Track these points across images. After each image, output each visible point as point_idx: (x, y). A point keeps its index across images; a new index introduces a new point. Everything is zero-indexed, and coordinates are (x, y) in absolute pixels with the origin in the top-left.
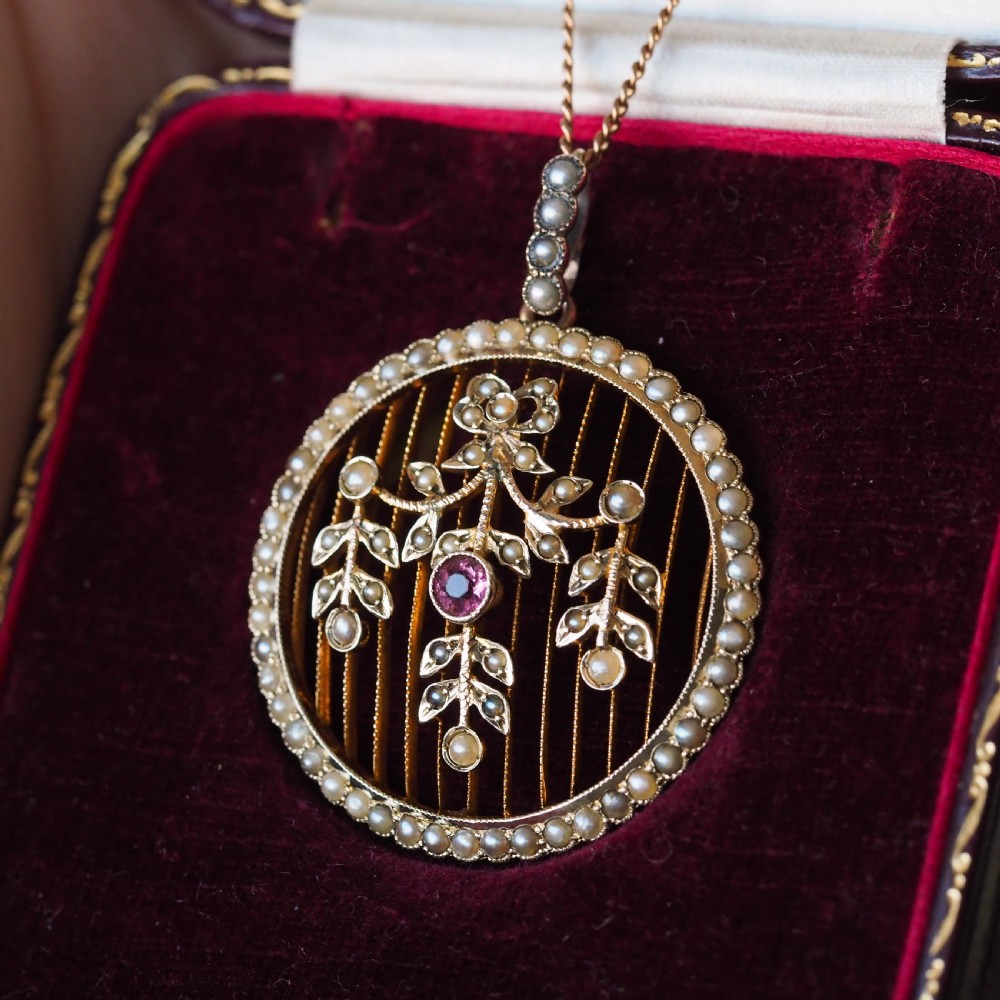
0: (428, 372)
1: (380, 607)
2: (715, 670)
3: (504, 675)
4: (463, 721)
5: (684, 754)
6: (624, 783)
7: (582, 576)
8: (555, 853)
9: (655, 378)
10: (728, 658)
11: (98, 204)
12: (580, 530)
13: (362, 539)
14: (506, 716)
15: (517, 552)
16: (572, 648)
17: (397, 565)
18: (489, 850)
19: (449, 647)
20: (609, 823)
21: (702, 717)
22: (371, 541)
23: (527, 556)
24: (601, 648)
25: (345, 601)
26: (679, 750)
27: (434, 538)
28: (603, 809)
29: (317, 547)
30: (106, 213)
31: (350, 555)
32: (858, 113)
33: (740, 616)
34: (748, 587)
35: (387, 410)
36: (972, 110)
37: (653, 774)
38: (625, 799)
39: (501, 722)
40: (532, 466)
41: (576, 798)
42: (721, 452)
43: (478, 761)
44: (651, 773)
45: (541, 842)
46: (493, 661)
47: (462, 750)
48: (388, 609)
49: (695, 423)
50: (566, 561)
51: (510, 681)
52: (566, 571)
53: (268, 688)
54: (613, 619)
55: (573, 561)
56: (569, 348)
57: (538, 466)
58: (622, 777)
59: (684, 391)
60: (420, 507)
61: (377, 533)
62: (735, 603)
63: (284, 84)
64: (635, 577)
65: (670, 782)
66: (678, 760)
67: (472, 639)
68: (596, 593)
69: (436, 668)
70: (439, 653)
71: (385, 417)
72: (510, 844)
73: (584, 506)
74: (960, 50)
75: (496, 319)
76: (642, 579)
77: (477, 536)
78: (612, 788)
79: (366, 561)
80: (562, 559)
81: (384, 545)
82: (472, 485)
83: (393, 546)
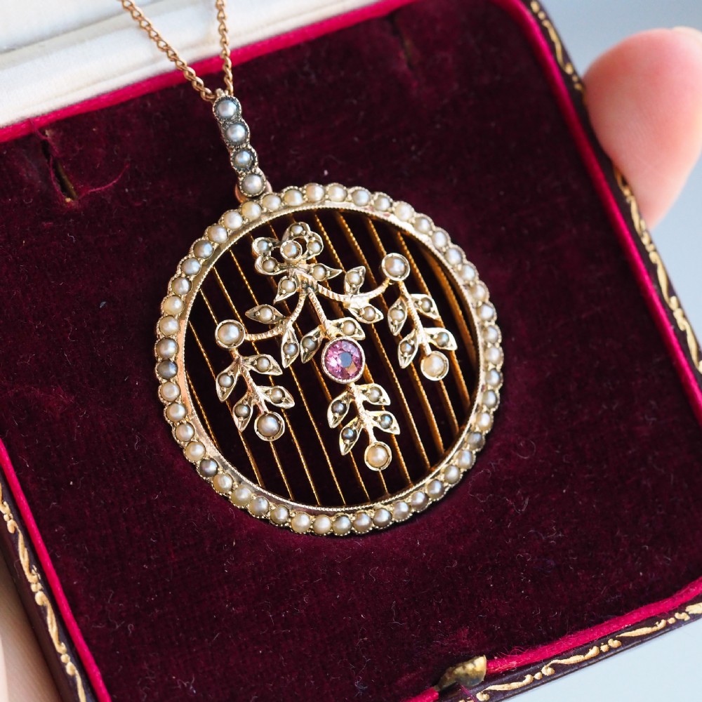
1: (287, 401)
3: (384, 400)
4: (373, 438)
5: (497, 391)
7: (397, 319)
10: (491, 326)
14: (395, 423)
17: (281, 372)
18: (418, 506)
19: (344, 401)
20: (476, 453)
21: (496, 366)
22: (258, 367)
23: (358, 326)
24: (430, 355)
25: (264, 409)
26: (493, 391)
27: (299, 342)
29: (219, 389)
31: (250, 381)
34: (478, 282)
37: (488, 412)
38: (480, 434)
39: (394, 428)
40: (328, 275)
42: (416, 215)
43: (390, 458)
45: (445, 484)
46: (374, 395)
48: (291, 400)
49: (392, 206)
50: (382, 317)
51: (388, 402)
52: (385, 321)
54: (427, 336)
55: (386, 314)
57: (332, 273)
59: (372, 192)
60: (277, 332)
61: (258, 360)
64: (422, 306)
65: (496, 411)
66: (495, 396)
69: (341, 418)
70: (339, 408)
72: (427, 496)
76: (426, 305)
78: (470, 431)
79: (261, 379)
80: (379, 316)
81: (268, 365)
82: (301, 304)
83: (275, 363)
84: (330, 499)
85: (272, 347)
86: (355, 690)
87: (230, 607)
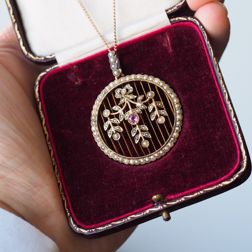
0: (106, 94)
1: (121, 130)
2: (178, 112)
3: (146, 129)
4: (143, 139)
5: (180, 126)
6: (173, 135)
7: (150, 108)
8: (168, 152)
9: (144, 76)
10: (179, 109)
11: (36, 99)
12: (146, 102)
13: (112, 122)
14: (150, 135)
15: (138, 111)
16: (154, 120)
17: (120, 123)
18: (157, 157)
19: (135, 130)
20: (174, 143)
21: (180, 120)
22: (114, 121)
23: (140, 110)
24: (159, 117)
25: (114, 132)
26: (179, 126)
27: (124, 115)
28: (172, 141)
29: (104, 127)
30: (38, 100)
31: (111, 125)
32: (155, 27)
33: (177, 103)
34: (176, 98)
35: (103, 103)
36: (173, 18)
37: (177, 132)
38: (174, 137)
39: (149, 136)
40: (133, 97)
41: (166, 142)
42: (160, 81)
43: (149, 144)
44: (176, 132)
45: (165, 151)
46: (143, 128)
47: (145, 144)
48: (122, 130)
49: (154, 79)
50: (147, 108)
51: (147, 129)
52: (147, 109)
53: (107, 153)
54: (159, 112)
55: (148, 107)
56: (128, 79)
57: (134, 97)
58: (172, 135)
59: (149, 76)
60: (119, 112)
61: (114, 120)
62: (175, 101)
63: (58, 67)
64: (158, 104)
65: (180, 132)
66: (179, 127)
67: (139, 127)
68: (154, 110)
69: (135, 134)
70: (134, 131)
71: (103, 104)
72: (160, 154)
73: (145, 99)
74: (166, 11)
75: (113, 81)
76: (159, 104)
77: (130, 112)
78: (172, 137)
79: (114, 125)
80: (146, 108)
81: (116, 121)
82: (125, 105)
83: (118, 120)
84: (135, 155)
85: (117, 116)
86: (133, 204)
87: (104, 183)
